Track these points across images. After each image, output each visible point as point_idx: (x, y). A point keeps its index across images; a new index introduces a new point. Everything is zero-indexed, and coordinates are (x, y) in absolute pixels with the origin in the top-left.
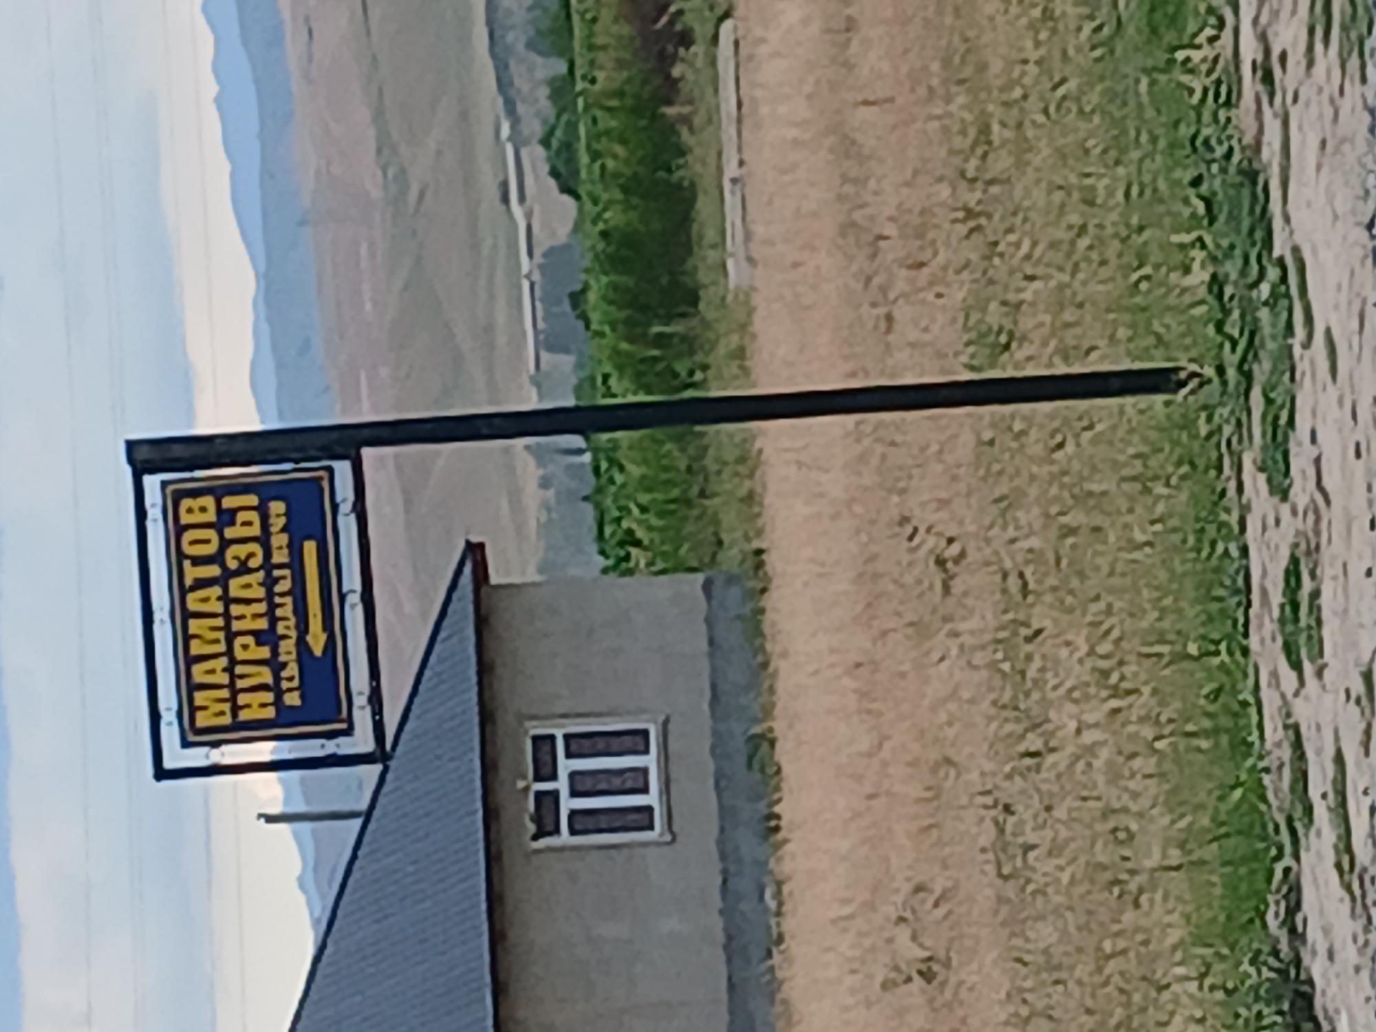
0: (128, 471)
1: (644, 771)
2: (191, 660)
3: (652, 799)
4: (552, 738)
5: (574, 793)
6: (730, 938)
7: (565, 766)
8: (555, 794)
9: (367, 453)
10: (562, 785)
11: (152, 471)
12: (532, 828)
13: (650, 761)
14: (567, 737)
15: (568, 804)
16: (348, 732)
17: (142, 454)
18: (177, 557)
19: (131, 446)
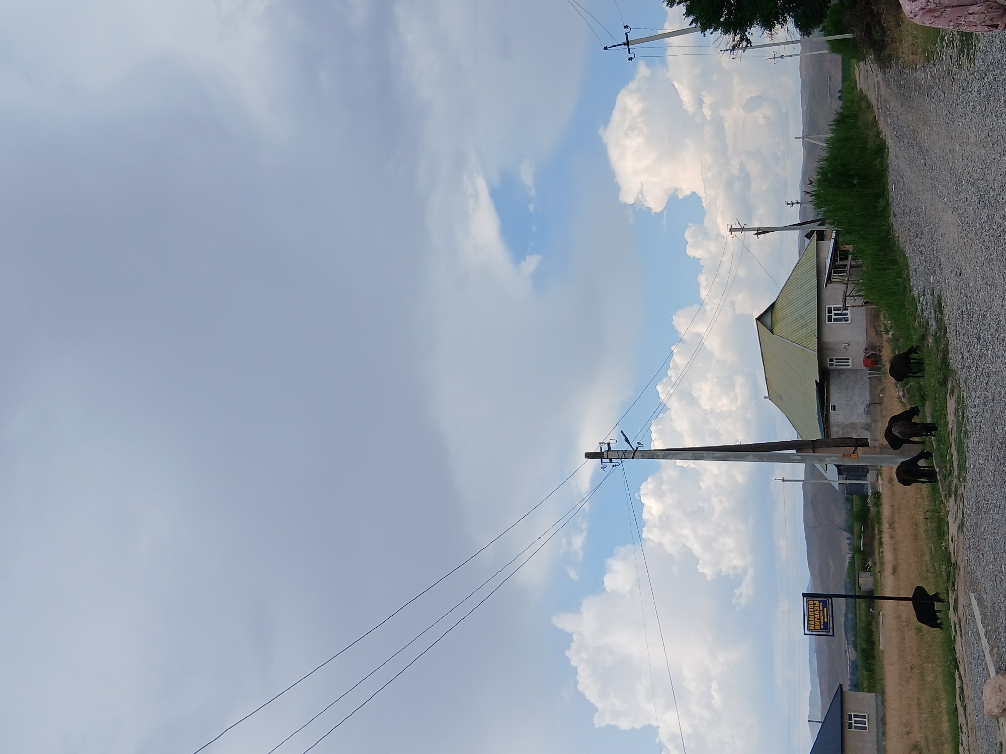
0: (802, 597)
1: (865, 721)
2: (809, 621)
3: (866, 726)
4: (852, 715)
5: (855, 723)
6: (878, 748)
7: (853, 719)
8: (852, 723)
9: (833, 598)
10: (853, 722)
11: (806, 597)
12: (848, 727)
13: (866, 720)
14: (854, 715)
15: (853, 725)
16: (829, 632)
17: (804, 595)
18: (808, 608)
19: (803, 593)
